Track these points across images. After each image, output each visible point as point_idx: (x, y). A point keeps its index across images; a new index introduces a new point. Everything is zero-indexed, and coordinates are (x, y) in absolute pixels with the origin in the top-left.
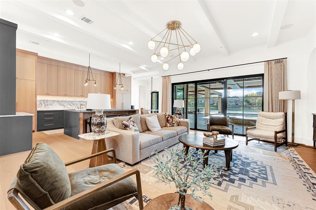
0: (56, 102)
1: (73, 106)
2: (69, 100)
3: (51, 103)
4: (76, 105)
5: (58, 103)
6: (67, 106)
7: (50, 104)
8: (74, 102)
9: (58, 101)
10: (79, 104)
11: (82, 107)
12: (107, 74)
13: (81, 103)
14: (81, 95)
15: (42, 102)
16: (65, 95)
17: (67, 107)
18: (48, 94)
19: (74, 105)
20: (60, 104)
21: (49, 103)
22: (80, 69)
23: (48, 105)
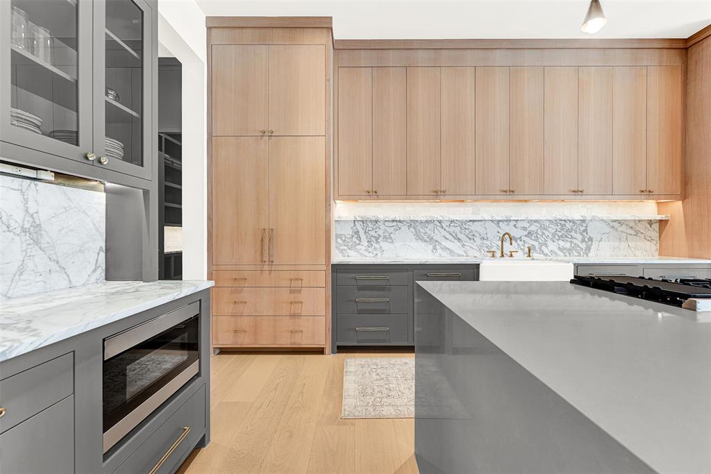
0: (403, 228)
1: (468, 243)
2: (453, 217)
3: (388, 229)
4: (483, 239)
5: (412, 230)
6: (445, 243)
7: (385, 237)
8: (473, 227)
9: (412, 223)
10: (493, 233)
11: (507, 247)
12: (650, 59)
13: (505, 228)
14: (506, 188)
15: (360, 229)
16: (437, 194)
17: (445, 249)
18: (373, 194)
19: (471, 238)
20: (419, 237)
21: (380, 232)
22: (499, 57)
23: (377, 239)
